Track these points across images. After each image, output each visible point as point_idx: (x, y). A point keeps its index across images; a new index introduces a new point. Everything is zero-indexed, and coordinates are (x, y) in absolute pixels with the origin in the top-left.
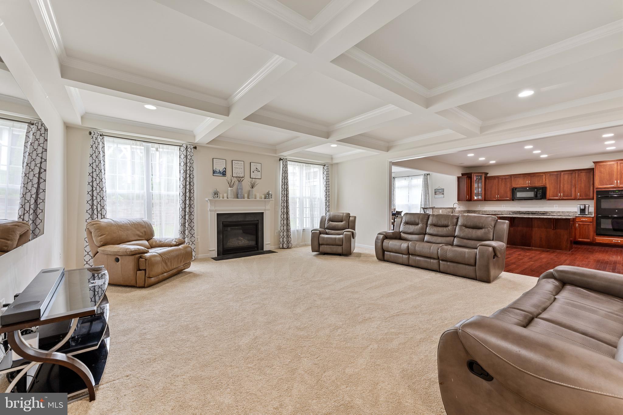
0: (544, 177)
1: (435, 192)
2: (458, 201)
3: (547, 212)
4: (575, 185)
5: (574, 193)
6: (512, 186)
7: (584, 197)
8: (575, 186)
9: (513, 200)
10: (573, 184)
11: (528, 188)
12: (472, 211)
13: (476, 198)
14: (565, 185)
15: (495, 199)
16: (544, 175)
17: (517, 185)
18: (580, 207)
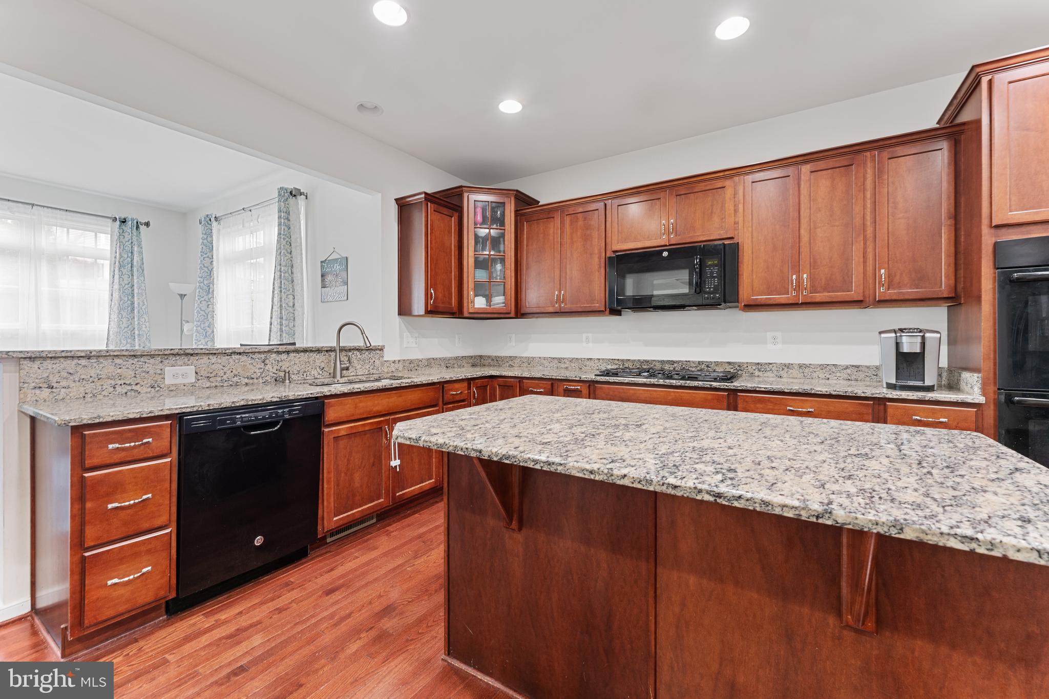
0: (729, 192)
1: (322, 276)
2: (400, 313)
3: (740, 365)
4: (864, 225)
5: (861, 269)
6: (609, 247)
7: (909, 291)
8: (864, 231)
9: (615, 312)
10: (858, 221)
11: (665, 254)
12: (489, 357)
13: (480, 303)
14: (819, 230)
15: (551, 310)
16: (728, 183)
17: (625, 241)
18: (898, 345)
